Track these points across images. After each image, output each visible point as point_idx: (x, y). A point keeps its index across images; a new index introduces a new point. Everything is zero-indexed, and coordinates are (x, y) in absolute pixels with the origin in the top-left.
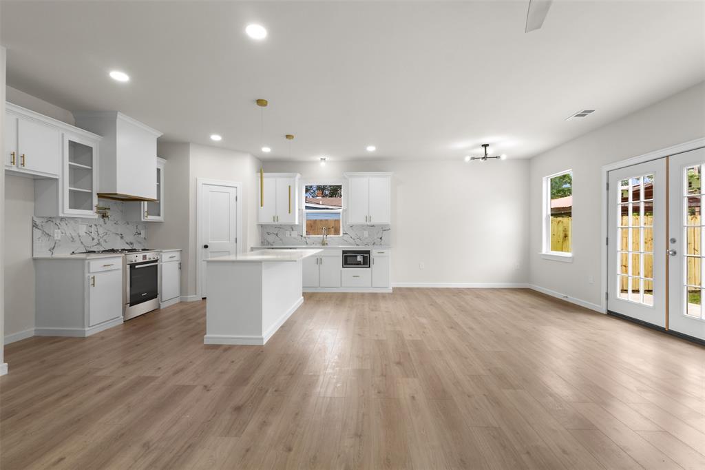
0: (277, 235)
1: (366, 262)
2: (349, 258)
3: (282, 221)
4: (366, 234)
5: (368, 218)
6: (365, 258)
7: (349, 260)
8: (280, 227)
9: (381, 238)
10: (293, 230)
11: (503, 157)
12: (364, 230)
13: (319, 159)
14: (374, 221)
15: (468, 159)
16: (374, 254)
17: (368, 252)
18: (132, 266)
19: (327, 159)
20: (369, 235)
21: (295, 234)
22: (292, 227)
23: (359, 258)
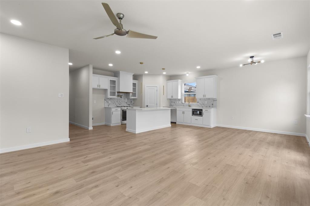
0: (174, 102)
1: (201, 114)
2: (194, 112)
3: (174, 97)
4: (206, 102)
5: (204, 96)
6: (200, 112)
7: (195, 113)
8: (175, 100)
9: (213, 104)
10: (179, 101)
11: (262, 61)
12: (206, 101)
13: (186, 73)
14: (207, 97)
15: (241, 65)
16: (204, 110)
17: (202, 110)
18: (123, 110)
19: (189, 73)
20: (207, 103)
21: (180, 102)
22: (179, 100)
23: (198, 112)
